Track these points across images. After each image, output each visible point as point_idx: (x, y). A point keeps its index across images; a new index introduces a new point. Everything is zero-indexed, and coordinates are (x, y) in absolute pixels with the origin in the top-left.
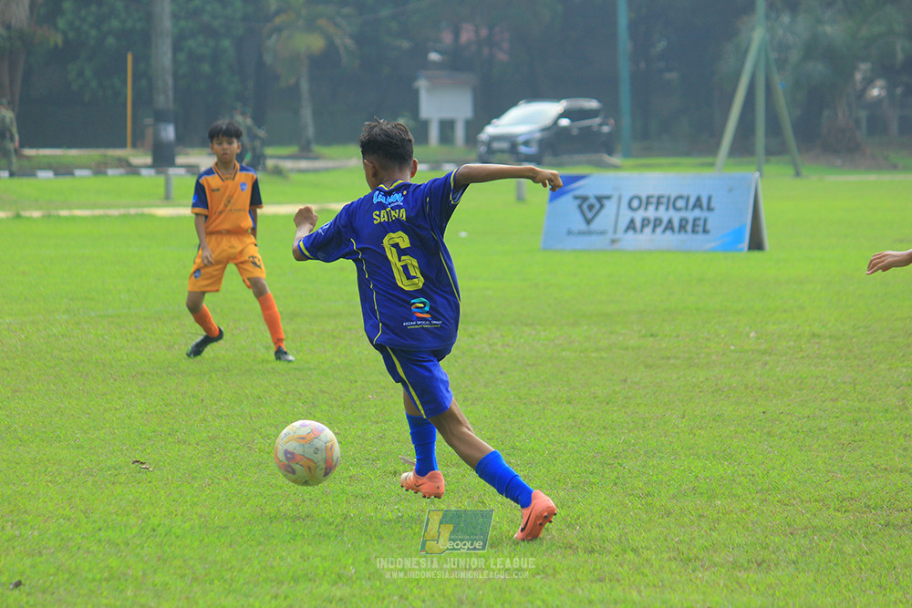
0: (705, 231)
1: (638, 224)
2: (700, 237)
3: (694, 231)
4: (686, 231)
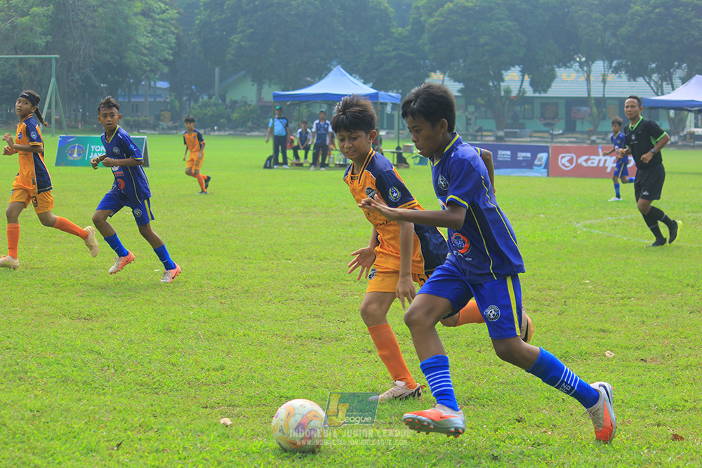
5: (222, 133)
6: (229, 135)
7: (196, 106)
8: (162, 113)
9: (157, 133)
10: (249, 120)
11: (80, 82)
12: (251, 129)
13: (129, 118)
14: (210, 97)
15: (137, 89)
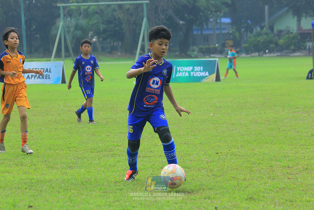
0: (49, 78)
1: (30, 77)
2: (48, 80)
3: (46, 78)
4: (44, 78)
5: (272, 55)
6: (277, 56)
7: (251, 35)
8: (227, 42)
9: (223, 56)
10: (291, 45)
11: (165, 21)
12: (294, 51)
13: (202, 46)
14: (262, 28)
15: (207, 24)
